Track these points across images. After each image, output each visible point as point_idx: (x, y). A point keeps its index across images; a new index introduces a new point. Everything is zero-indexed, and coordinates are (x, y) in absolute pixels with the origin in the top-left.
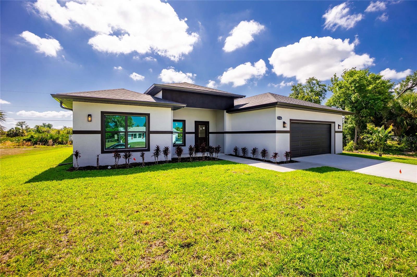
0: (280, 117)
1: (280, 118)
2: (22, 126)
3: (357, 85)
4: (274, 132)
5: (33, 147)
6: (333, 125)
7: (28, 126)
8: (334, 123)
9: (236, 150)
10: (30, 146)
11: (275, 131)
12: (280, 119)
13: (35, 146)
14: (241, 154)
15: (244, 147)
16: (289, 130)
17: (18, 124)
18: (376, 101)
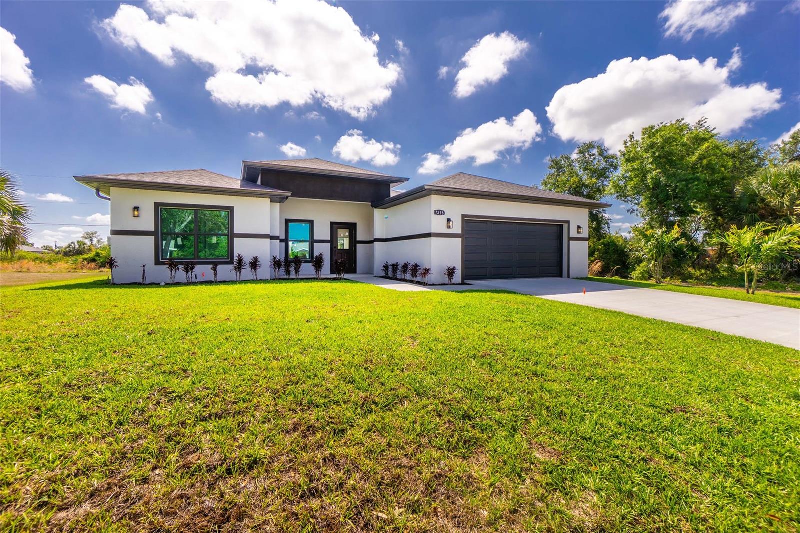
0: (440, 211)
1: (439, 213)
2: (91, 241)
3: (657, 154)
4: (429, 235)
5: (98, 271)
6: (566, 226)
7: (102, 239)
8: (568, 222)
9: (386, 267)
10: (95, 269)
11: (431, 234)
12: (440, 215)
13: (101, 270)
14: (390, 274)
15: (395, 263)
16: (461, 233)
17: (86, 236)
18: (691, 184)
